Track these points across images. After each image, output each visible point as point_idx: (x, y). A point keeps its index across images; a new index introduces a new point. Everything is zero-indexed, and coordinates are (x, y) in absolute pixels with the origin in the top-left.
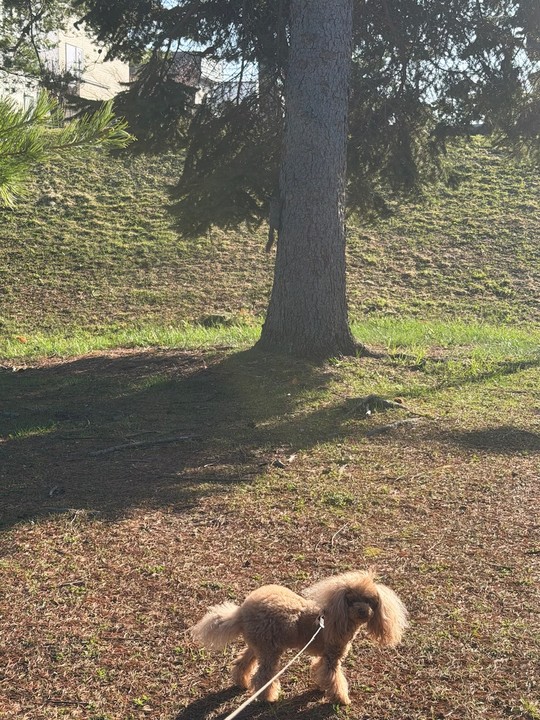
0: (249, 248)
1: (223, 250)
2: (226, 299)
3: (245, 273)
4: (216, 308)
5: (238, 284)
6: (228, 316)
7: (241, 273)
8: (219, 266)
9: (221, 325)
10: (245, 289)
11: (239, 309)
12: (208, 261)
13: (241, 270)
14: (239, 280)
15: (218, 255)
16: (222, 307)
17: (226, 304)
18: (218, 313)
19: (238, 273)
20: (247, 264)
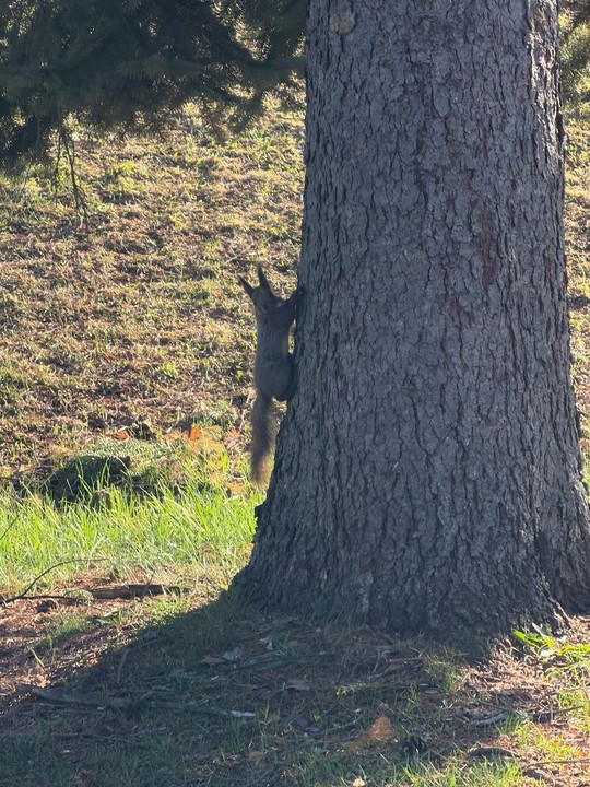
0: (221, 187)
1: (121, 199)
2: (134, 389)
3: (207, 284)
4: (96, 424)
5: (178, 327)
6: (142, 457)
7: (190, 286)
8: (109, 259)
9: (115, 493)
10: (207, 348)
11: (185, 426)
12: (65, 245)
13: (193, 272)
14: (184, 312)
15: (104, 218)
16: (118, 422)
17: (136, 407)
18: (107, 445)
19: (181, 286)
20: (212, 249)
